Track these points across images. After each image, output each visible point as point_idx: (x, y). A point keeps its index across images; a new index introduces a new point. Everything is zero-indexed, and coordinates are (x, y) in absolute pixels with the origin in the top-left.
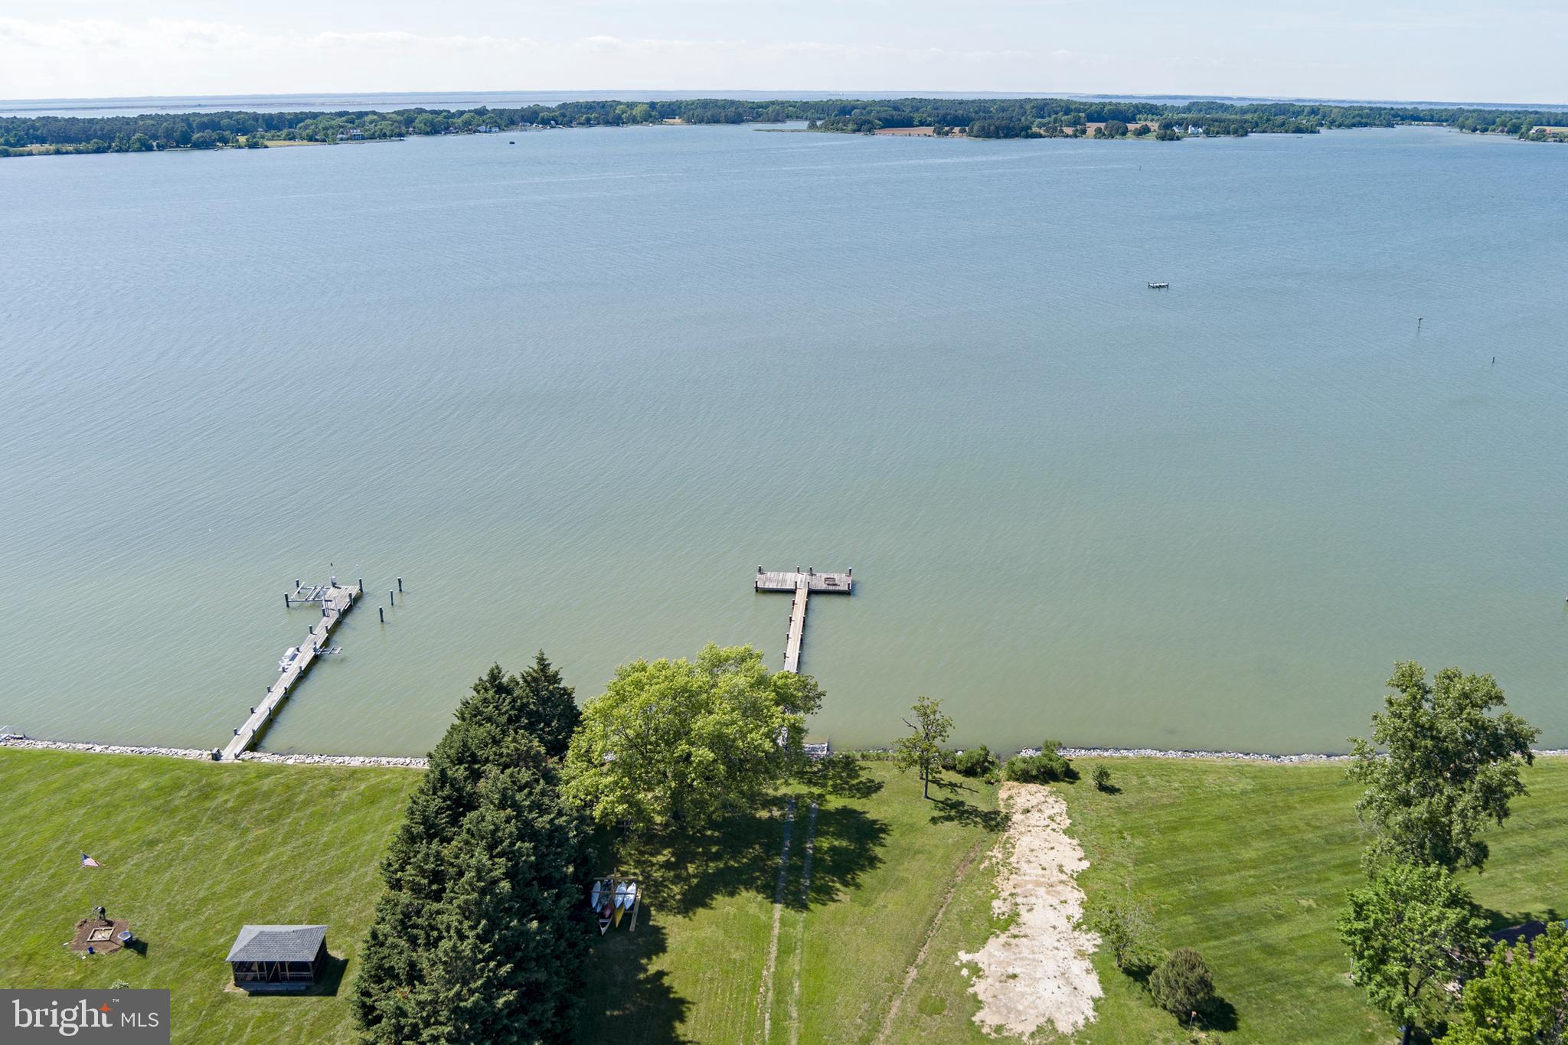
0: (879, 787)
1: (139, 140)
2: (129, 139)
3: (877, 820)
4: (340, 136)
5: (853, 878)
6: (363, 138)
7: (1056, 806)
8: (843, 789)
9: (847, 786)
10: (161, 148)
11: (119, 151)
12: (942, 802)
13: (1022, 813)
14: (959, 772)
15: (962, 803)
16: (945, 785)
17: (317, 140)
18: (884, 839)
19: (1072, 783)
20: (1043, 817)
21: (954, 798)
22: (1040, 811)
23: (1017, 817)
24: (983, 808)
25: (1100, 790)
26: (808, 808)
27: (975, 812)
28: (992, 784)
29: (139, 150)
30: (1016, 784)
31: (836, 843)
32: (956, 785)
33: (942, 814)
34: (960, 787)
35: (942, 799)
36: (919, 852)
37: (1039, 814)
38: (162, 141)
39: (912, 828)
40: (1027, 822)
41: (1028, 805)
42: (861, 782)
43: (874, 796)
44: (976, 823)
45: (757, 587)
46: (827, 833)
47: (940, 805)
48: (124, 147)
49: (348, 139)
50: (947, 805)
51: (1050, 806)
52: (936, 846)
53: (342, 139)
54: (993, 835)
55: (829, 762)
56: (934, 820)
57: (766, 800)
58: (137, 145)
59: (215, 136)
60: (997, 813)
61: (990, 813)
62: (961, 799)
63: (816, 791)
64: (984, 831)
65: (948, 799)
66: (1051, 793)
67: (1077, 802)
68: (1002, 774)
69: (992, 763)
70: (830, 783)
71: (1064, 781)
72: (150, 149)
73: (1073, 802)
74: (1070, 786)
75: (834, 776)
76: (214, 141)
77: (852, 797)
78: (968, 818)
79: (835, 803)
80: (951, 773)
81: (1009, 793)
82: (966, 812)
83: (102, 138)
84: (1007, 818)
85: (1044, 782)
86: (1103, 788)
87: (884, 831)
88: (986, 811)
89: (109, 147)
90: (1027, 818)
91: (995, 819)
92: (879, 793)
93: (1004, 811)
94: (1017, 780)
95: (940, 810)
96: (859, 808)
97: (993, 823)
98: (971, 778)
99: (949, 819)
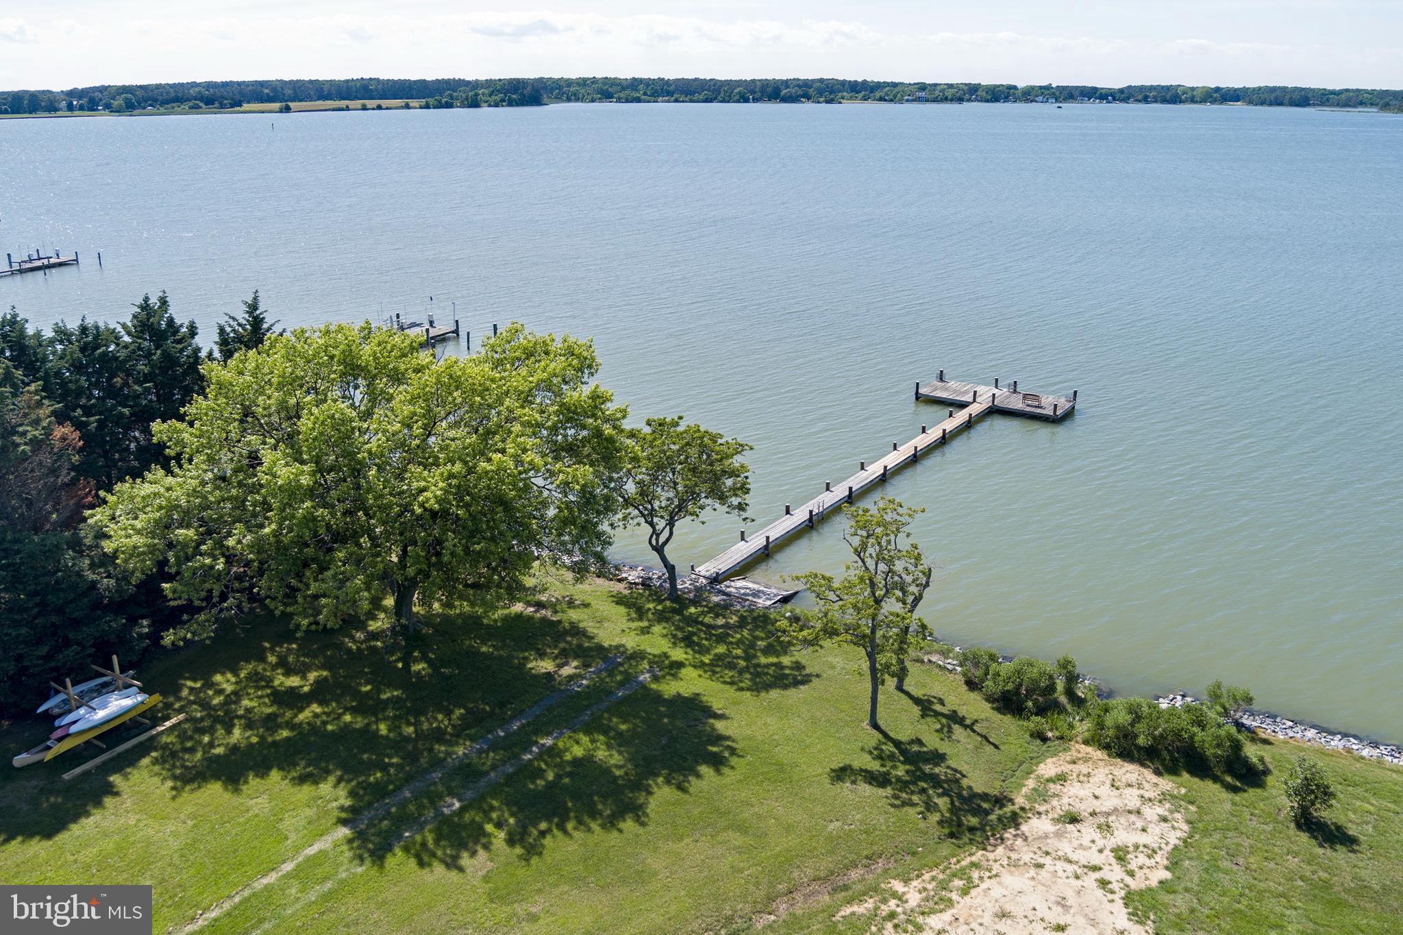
0: (806, 680)
1: (739, 93)
2: (732, 92)
3: (728, 738)
4: (906, 98)
5: (543, 834)
6: (927, 101)
7: (1156, 830)
8: (731, 666)
9: (742, 663)
10: (755, 100)
11: (723, 101)
12: (897, 744)
13: (1057, 821)
14: (989, 699)
15: (938, 758)
16: (937, 714)
17: (885, 100)
18: (698, 776)
19: (1235, 790)
20: (1100, 843)
21: (932, 741)
22: (1105, 828)
23: (1036, 826)
24: (977, 781)
25: (1299, 826)
26: (629, 679)
27: (951, 785)
28: (1045, 740)
29: (738, 101)
30: (1099, 754)
31: (601, 754)
32: (961, 721)
33: (875, 766)
34: (970, 727)
35: (903, 736)
36: (742, 829)
37: (1097, 836)
38: (758, 95)
39: (781, 774)
40: (1052, 843)
41: (1084, 808)
42: (779, 666)
43: (775, 694)
44: (930, 807)
45: (917, 393)
46: (605, 732)
47: (889, 748)
48: (727, 98)
49: (913, 100)
50: (903, 752)
51: (1139, 824)
52: (788, 829)
53: (907, 100)
54: (946, 848)
55: (755, 619)
56: (842, 774)
57: (580, 646)
58: (737, 97)
59: (800, 92)
60: (1000, 801)
61: (985, 797)
62: (944, 748)
63: (678, 654)
64: (936, 832)
65: (919, 742)
66: (1164, 797)
67: (1217, 836)
68: (1084, 728)
69: (1078, 702)
70: (721, 649)
71: (1216, 779)
72: (746, 100)
73: (1206, 833)
74: (1226, 795)
75: (739, 643)
76: (798, 96)
77: (732, 683)
78: (923, 791)
79: (690, 683)
80: (975, 696)
81: (1067, 768)
82: (935, 781)
83: (713, 91)
84: (1014, 820)
85: (1171, 769)
86: (1306, 822)
87: (717, 762)
88: (979, 788)
89: (715, 98)
90: (1059, 835)
91: (987, 813)
92: (792, 692)
93: (1020, 801)
94: (1107, 747)
95: (880, 757)
96: (717, 705)
97: (974, 821)
98: (1008, 720)
99: (879, 780)
